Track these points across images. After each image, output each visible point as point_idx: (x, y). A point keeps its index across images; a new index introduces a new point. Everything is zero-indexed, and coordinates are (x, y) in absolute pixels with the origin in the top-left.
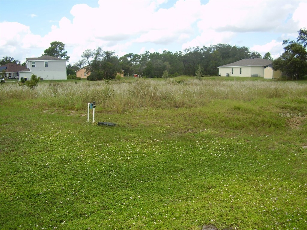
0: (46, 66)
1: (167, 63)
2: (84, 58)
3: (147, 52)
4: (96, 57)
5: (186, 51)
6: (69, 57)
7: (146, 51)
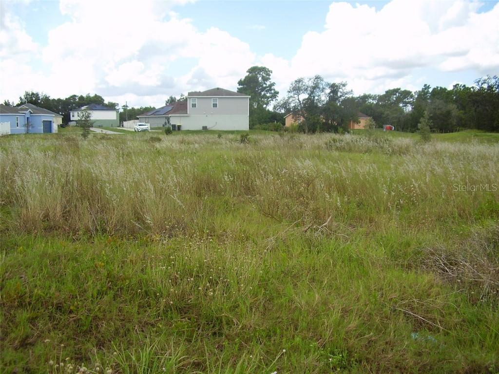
0: (215, 105)
1: (452, 107)
2: (292, 94)
3: (427, 87)
4: (312, 92)
5: (480, 83)
6: (278, 93)
7: (425, 85)
